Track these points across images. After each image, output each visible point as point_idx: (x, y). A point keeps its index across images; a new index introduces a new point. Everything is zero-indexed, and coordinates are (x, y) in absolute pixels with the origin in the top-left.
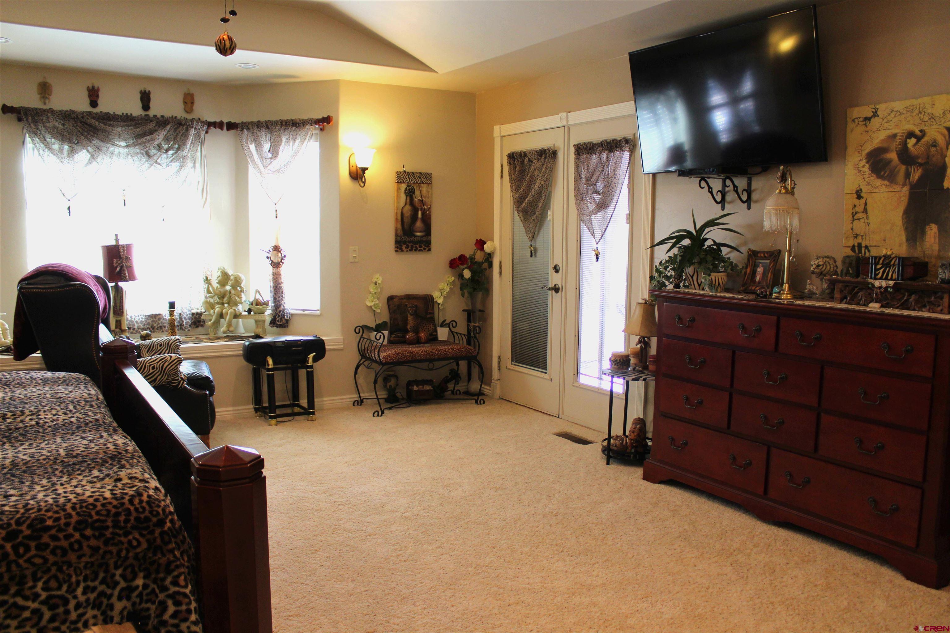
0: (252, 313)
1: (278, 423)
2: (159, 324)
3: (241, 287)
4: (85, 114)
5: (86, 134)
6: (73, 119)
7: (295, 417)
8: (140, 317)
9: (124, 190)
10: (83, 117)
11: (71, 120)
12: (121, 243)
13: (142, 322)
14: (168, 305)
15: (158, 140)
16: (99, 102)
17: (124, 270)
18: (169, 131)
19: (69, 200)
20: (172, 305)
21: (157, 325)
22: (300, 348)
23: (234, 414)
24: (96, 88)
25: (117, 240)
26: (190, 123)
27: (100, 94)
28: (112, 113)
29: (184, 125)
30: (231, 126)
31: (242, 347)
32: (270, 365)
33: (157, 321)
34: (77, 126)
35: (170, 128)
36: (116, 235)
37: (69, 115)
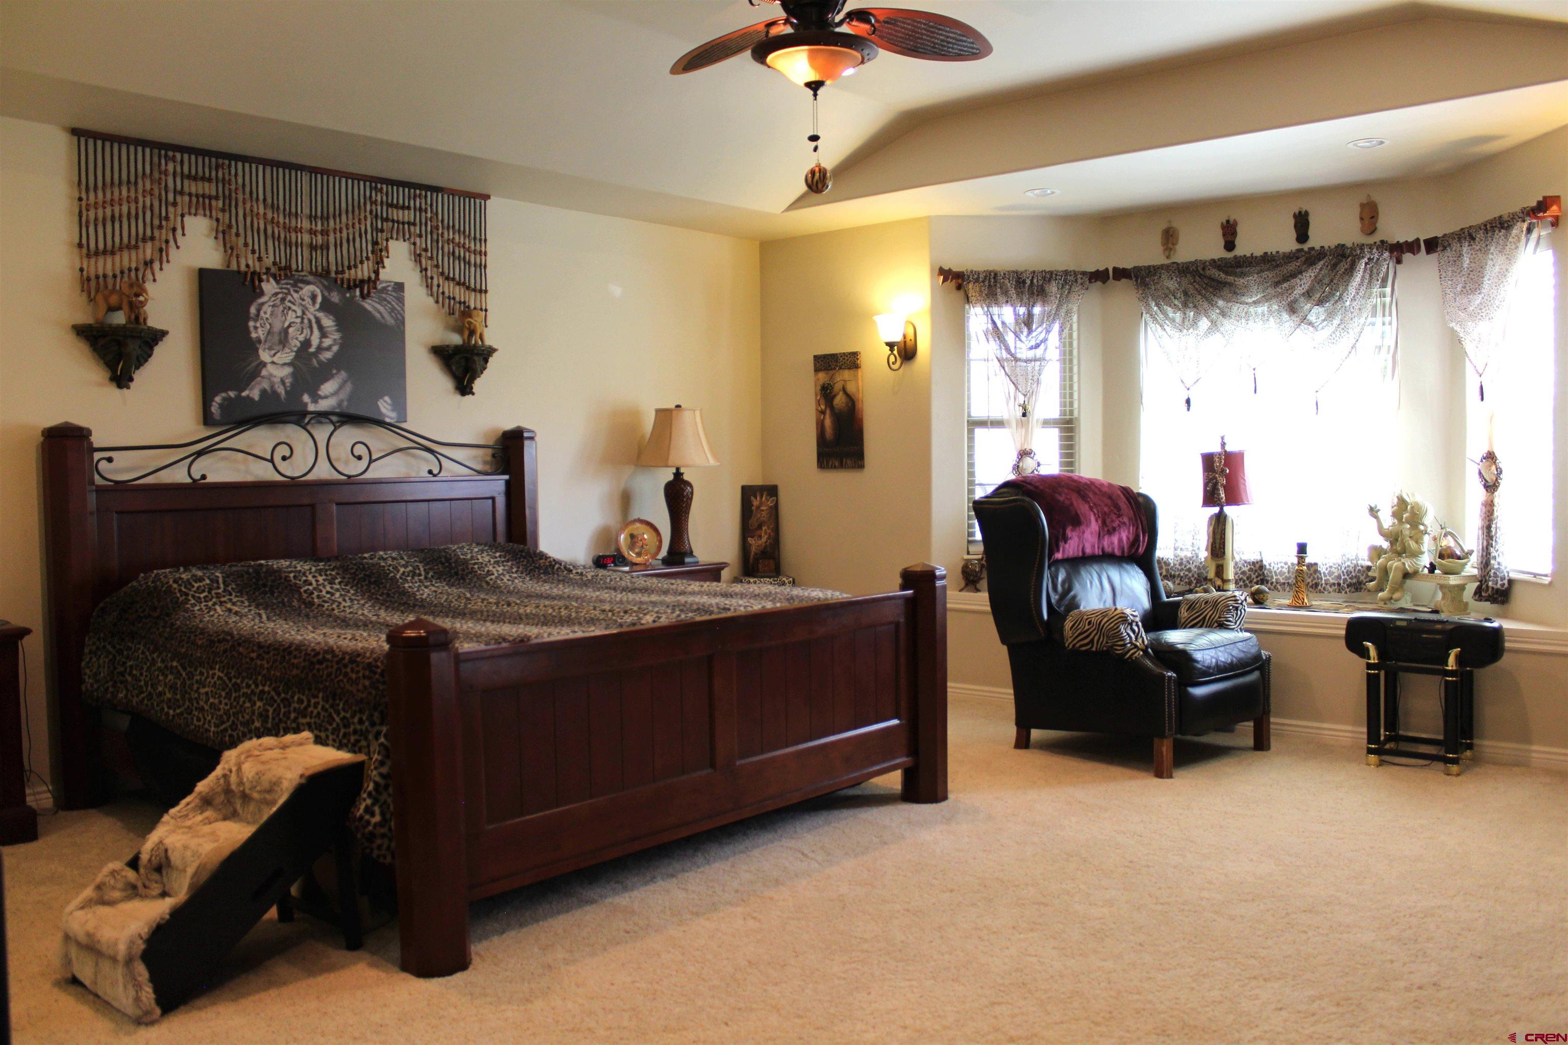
0: (1437, 571)
1: (1381, 763)
2: (1314, 579)
3: (1423, 524)
4: (1208, 263)
5: (1204, 292)
6: (1190, 273)
7: (1435, 763)
8: (1279, 565)
9: (1254, 369)
10: (1204, 269)
11: (1188, 275)
12: (1229, 448)
13: (1281, 573)
14: (1295, 549)
15: (1301, 286)
16: (1237, 243)
17: (1218, 490)
18: (1321, 270)
19: (1188, 389)
20: (1302, 549)
21: (1312, 581)
22: (1437, 637)
23: (1353, 738)
24: (1231, 222)
25: (1223, 445)
26: (1358, 252)
27: (1239, 229)
28: (1248, 255)
29: (1349, 256)
30: (1432, 245)
31: (1346, 623)
32: (1372, 658)
33: (1311, 574)
34: (1195, 282)
35: (1324, 264)
36: (1222, 438)
37: (1188, 268)
